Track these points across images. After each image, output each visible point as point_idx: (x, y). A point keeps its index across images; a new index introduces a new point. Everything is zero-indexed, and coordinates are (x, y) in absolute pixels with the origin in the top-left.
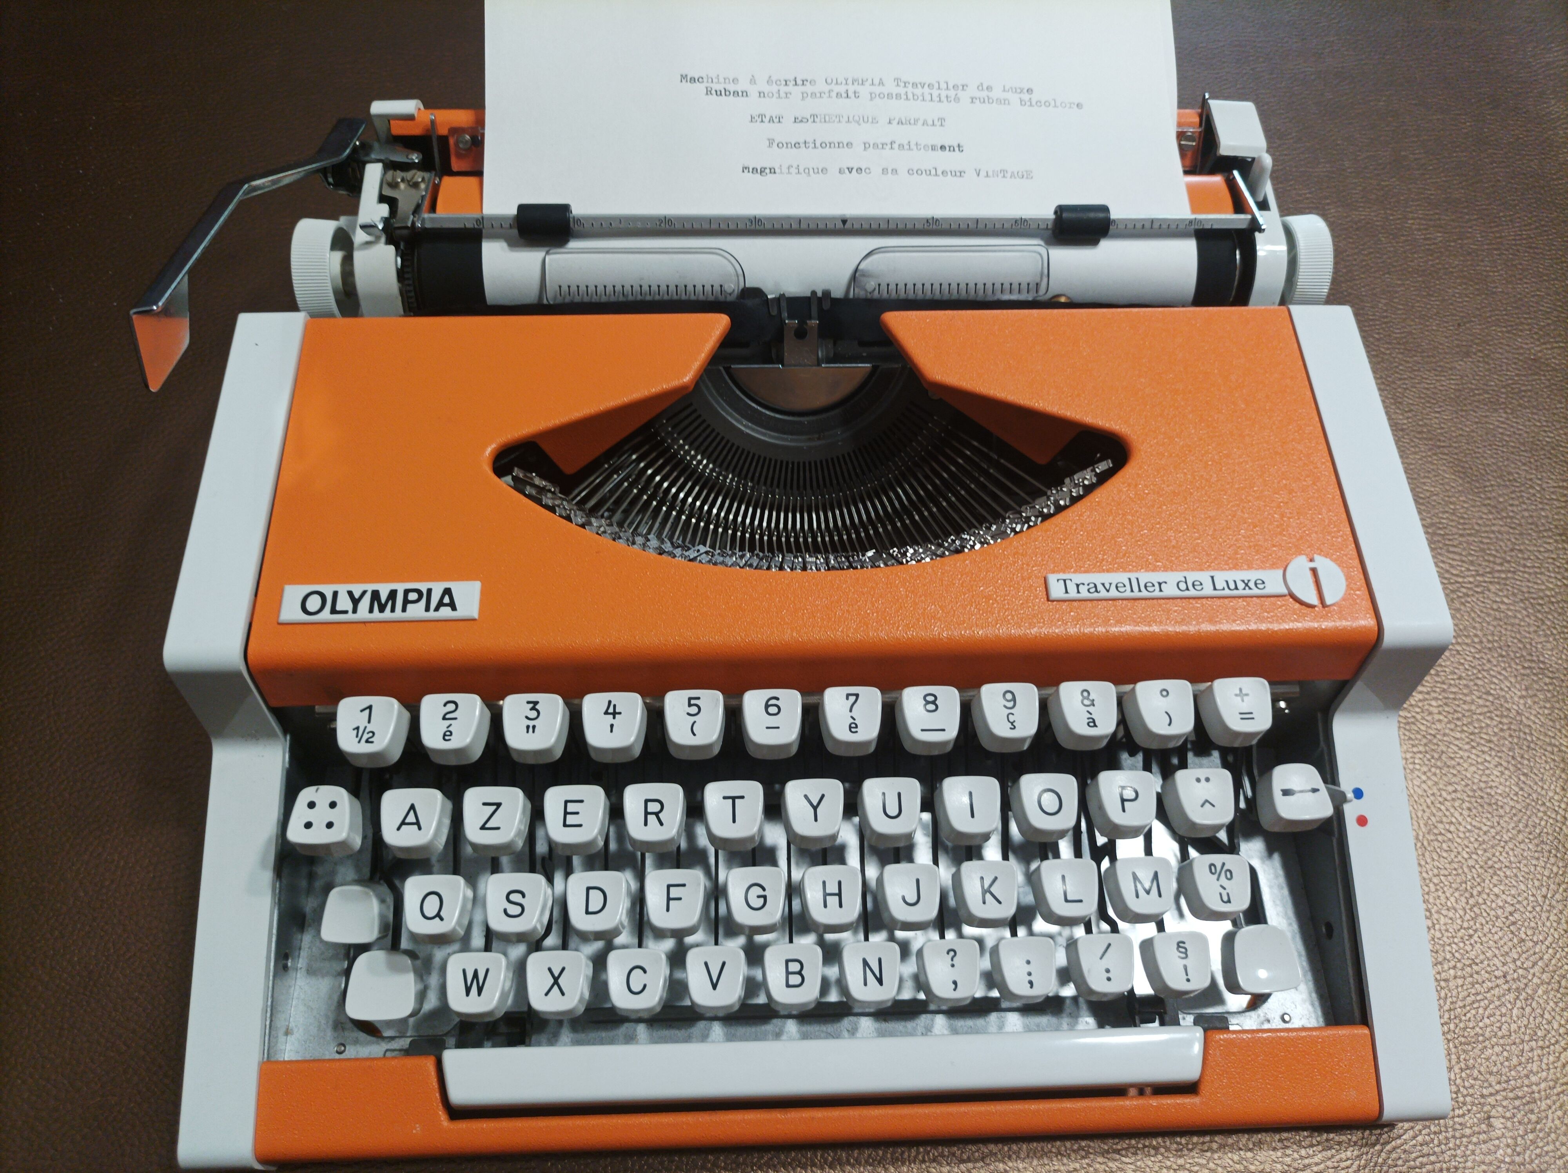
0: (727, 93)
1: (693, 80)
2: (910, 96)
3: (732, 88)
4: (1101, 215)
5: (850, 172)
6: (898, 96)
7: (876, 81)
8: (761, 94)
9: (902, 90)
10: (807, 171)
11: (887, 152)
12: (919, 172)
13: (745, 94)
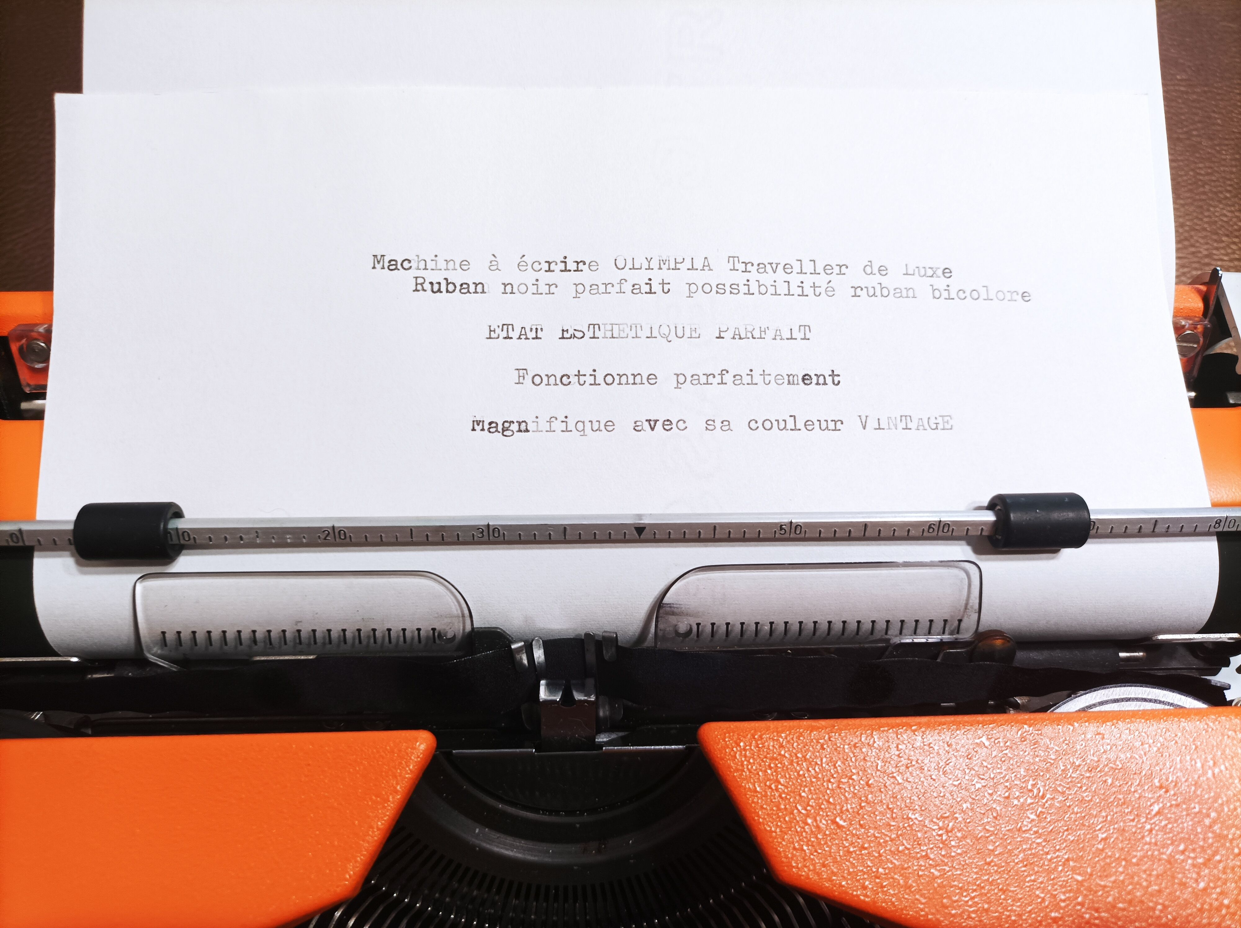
0: (451, 288)
1: (393, 265)
2: (754, 288)
3: (458, 278)
4: (1070, 515)
5: (652, 429)
6: (734, 289)
7: (698, 264)
8: (508, 288)
9: (739, 278)
10: (581, 427)
11: (715, 389)
12: (767, 425)
13: (479, 288)
